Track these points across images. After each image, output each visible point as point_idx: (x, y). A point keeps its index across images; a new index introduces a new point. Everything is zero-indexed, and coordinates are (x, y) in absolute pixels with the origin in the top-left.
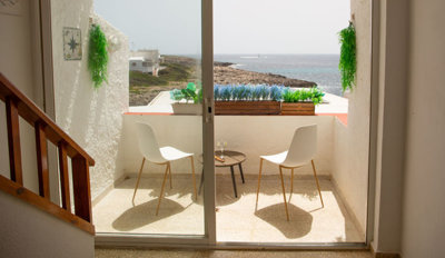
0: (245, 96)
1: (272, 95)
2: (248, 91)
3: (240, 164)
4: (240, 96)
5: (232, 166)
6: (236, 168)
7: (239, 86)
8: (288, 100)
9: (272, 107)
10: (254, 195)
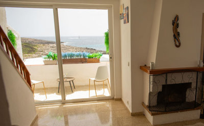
0: (73, 57)
1: (83, 56)
2: (74, 55)
3: (72, 81)
4: (71, 57)
5: (70, 81)
6: (71, 82)
7: (70, 53)
8: (90, 58)
9: (83, 60)
10: (88, 91)
